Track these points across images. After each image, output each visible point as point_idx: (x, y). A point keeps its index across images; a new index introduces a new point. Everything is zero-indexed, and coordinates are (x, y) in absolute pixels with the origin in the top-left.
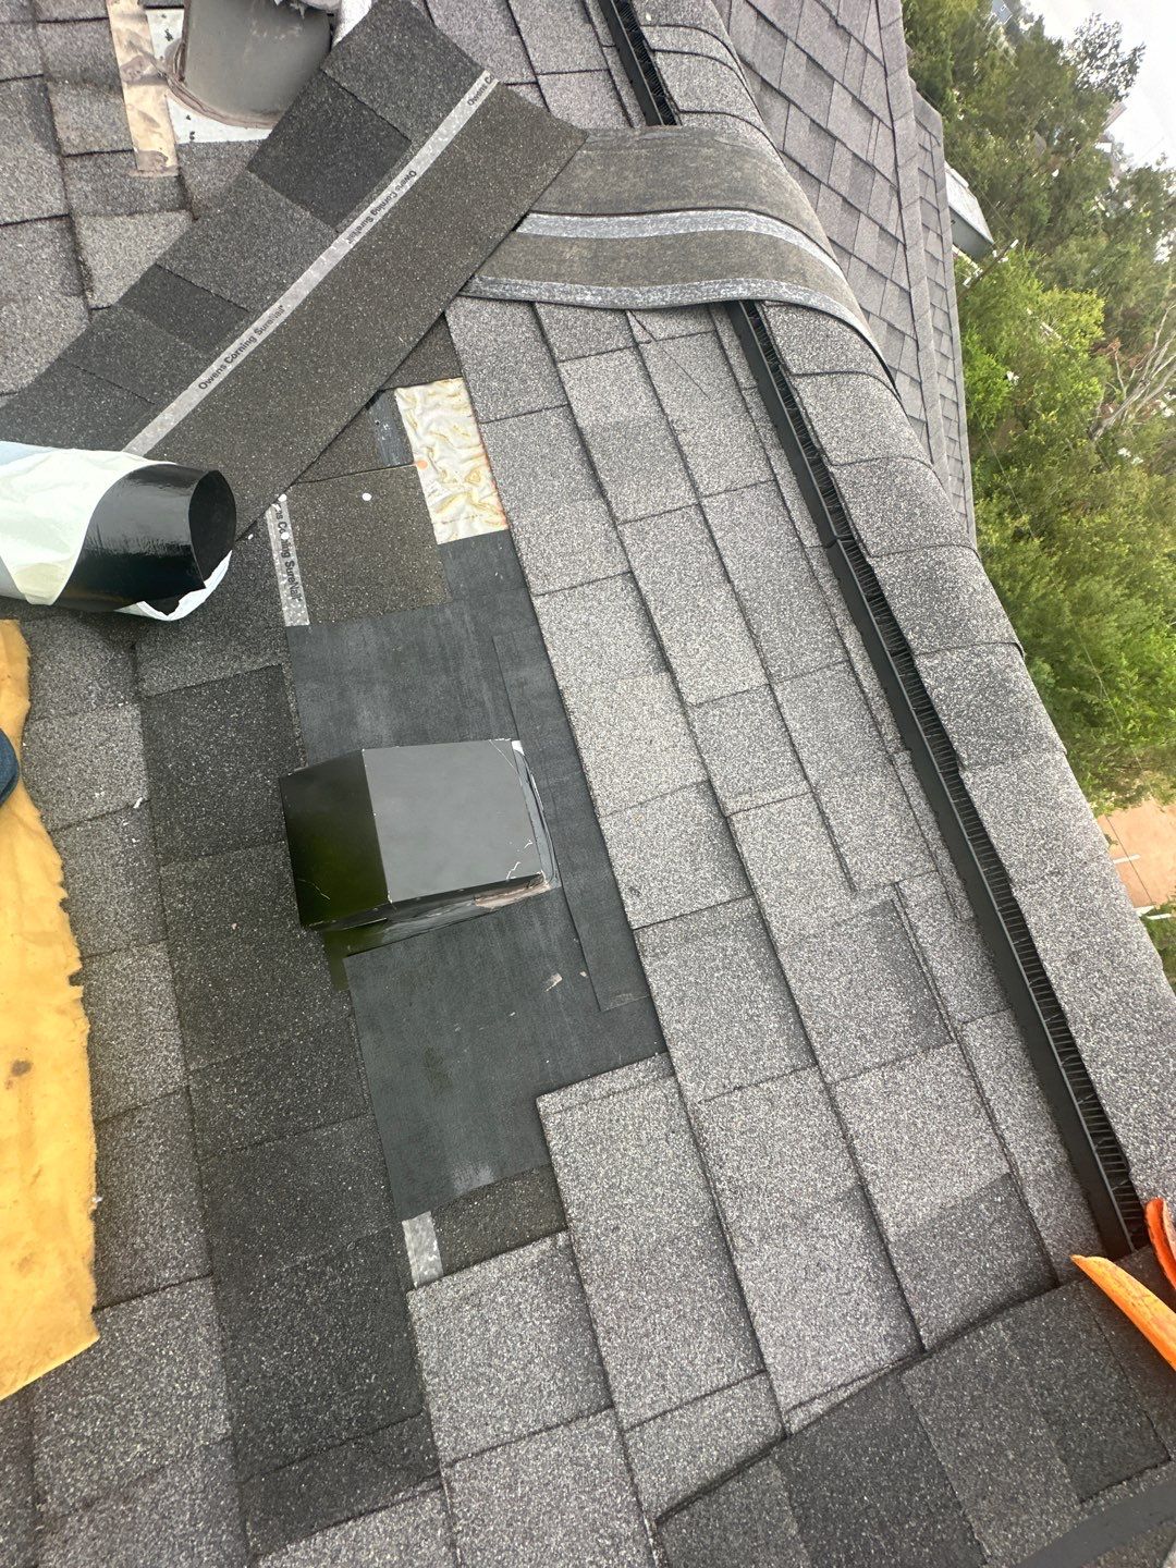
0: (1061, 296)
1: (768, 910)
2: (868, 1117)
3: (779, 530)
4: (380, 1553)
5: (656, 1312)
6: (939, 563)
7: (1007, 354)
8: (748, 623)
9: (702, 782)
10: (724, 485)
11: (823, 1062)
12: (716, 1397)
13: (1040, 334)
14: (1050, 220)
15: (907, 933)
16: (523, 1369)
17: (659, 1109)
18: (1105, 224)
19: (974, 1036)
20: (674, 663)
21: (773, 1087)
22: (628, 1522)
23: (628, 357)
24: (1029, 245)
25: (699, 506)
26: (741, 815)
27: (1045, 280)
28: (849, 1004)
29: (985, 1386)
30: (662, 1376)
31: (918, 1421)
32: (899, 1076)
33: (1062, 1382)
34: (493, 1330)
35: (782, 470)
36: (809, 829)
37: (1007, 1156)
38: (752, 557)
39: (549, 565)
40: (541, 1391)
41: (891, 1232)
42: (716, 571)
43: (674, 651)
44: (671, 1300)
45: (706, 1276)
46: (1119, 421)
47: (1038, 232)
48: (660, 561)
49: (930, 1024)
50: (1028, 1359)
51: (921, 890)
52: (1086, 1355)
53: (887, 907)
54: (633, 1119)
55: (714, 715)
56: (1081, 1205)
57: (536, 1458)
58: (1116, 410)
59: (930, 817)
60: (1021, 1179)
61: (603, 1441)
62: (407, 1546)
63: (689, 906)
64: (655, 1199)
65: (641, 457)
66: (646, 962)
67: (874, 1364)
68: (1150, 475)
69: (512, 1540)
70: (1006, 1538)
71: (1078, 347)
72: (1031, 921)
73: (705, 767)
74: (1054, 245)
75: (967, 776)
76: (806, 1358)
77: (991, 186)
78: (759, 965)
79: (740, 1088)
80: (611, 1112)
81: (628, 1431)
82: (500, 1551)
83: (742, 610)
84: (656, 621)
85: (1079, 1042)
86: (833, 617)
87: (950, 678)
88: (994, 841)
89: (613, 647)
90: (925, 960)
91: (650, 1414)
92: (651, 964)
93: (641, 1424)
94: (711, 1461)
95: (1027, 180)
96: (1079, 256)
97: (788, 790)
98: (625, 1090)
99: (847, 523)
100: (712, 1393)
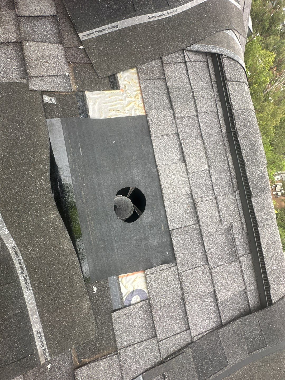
0: (266, 52)
1: (202, 227)
2: (218, 276)
3: (217, 126)
4: (103, 367)
5: (168, 317)
6: (255, 142)
7: (249, 66)
8: (206, 152)
9: (190, 194)
10: (204, 110)
11: (210, 264)
12: (179, 335)
13: (258, 62)
14: (268, 29)
15: (232, 235)
16: (137, 329)
17: (172, 273)
18: (281, 33)
19: (243, 259)
20: (187, 161)
21: (198, 269)
22: (158, 359)
23: (183, 65)
24: (261, 35)
25: (197, 116)
26: (198, 203)
27: (263, 46)
28: (217, 251)
29: (234, 332)
30: (167, 330)
31: (219, 339)
32: (226, 267)
33: (249, 332)
34: (131, 321)
35: (220, 108)
36: (213, 208)
37: (245, 285)
38: (209, 133)
39: (156, 128)
40: (141, 334)
41: (219, 301)
42: (199, 136)
43: (187, 157)
44: (171, 315)
45: (179, 310)
46: (271, 90)
47: (264, 32)
48: (186, 131)
49: (233, 256)
50: (243, 327)
51: (237, 225)
52: (255, 327)
53: (229, 228)
54: (167, 275)
55: (195, 176)
56: (258, 295)
57: (139, 348)
58: (271, 87)
59: (241, 207)
60: (247, 290)
61: (154, 344)
62: (109, 366)
63: (184, 225)
64: (170, 293)
65: (183, 98)
66: (172, 238)
67: (212, 327)
68: (275, 106)
69: (133, 364)
70: (233, 360)
71: (267, 68)
72: (261, 235)
73: (191, 190)
74: (267, 37)
75: (252, 199)
76: (198, 326)
77: (256, 15)
78: (198, 240)
79: (191, 269)
80: (162, 274)
81: (159, 342)
82: (130, 366)
83: (205, 148)
84: (183, 148)
85: (265, 263)
86: (226, 153)
87: (252, 173)
88: (256, 216)
89: (171, 154)
90: (235, 241)
91: (164, 338)
92: (174, 239)
93: (162, 340)
94: (176, 347)
95: (265, 15)
96: (272, 41)
97: (210, 198)
98: (165, 269)
99: (234, 127)
100: (178, 334)
